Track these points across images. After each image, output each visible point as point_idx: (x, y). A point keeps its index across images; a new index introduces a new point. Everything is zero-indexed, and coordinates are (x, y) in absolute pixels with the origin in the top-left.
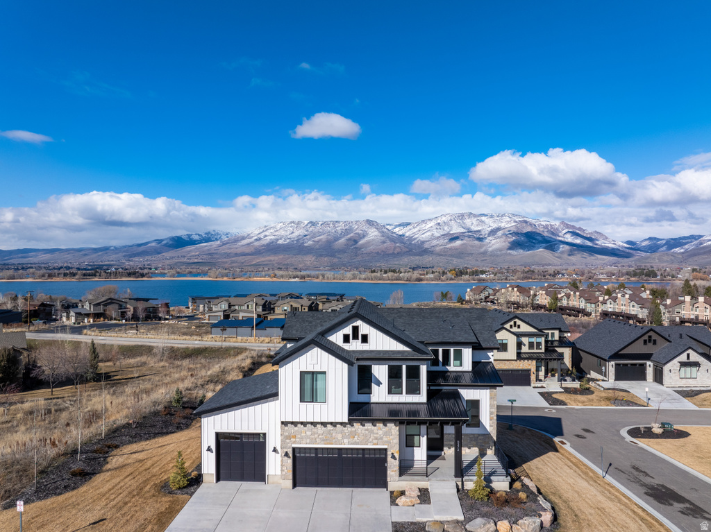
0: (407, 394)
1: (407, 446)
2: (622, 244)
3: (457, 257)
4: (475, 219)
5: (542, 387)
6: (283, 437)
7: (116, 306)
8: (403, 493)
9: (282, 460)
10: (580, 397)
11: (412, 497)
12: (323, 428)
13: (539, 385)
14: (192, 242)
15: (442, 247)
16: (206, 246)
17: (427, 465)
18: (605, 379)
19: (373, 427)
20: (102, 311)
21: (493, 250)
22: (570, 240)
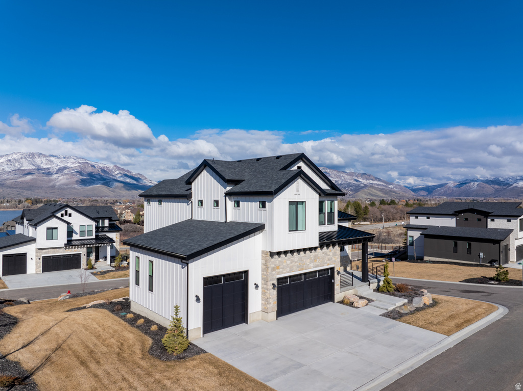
0: (327, 224)
3: (27, 190)
4: (45, 159)
6: (270, 269)
9: (270, 293)
15: (13, 181)
21: (60, 185)
22: (121, 179)
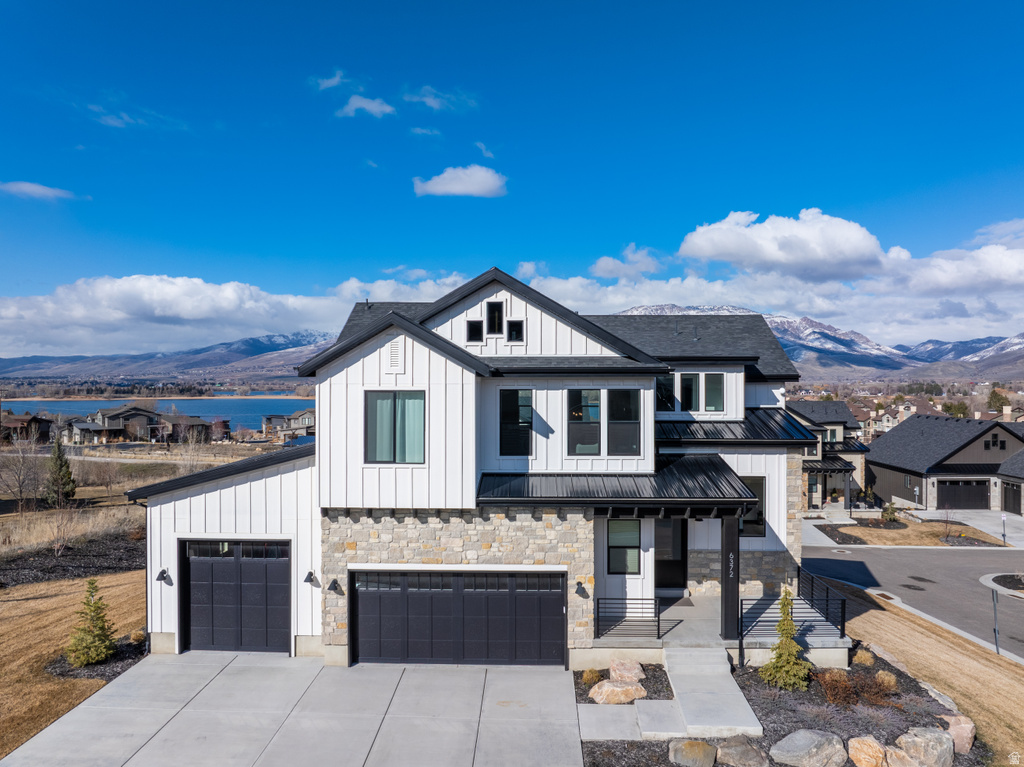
0: (609, 454)
1: (609, 573)
2: (889, 349)
5: (819, 518)
6: (326, 546)
7: (144, 420)
8: (604, 675)
9: (325, 600)
10: (885, 532)
11: (626, 683)
12: (420, 525)
13: (815, 515)
14: (274, 347)
16: (293, 353)
17: (658, 613)
18: (919, 506)
19: (534, 523)
20: (121, 427)
22: (817, 344)
